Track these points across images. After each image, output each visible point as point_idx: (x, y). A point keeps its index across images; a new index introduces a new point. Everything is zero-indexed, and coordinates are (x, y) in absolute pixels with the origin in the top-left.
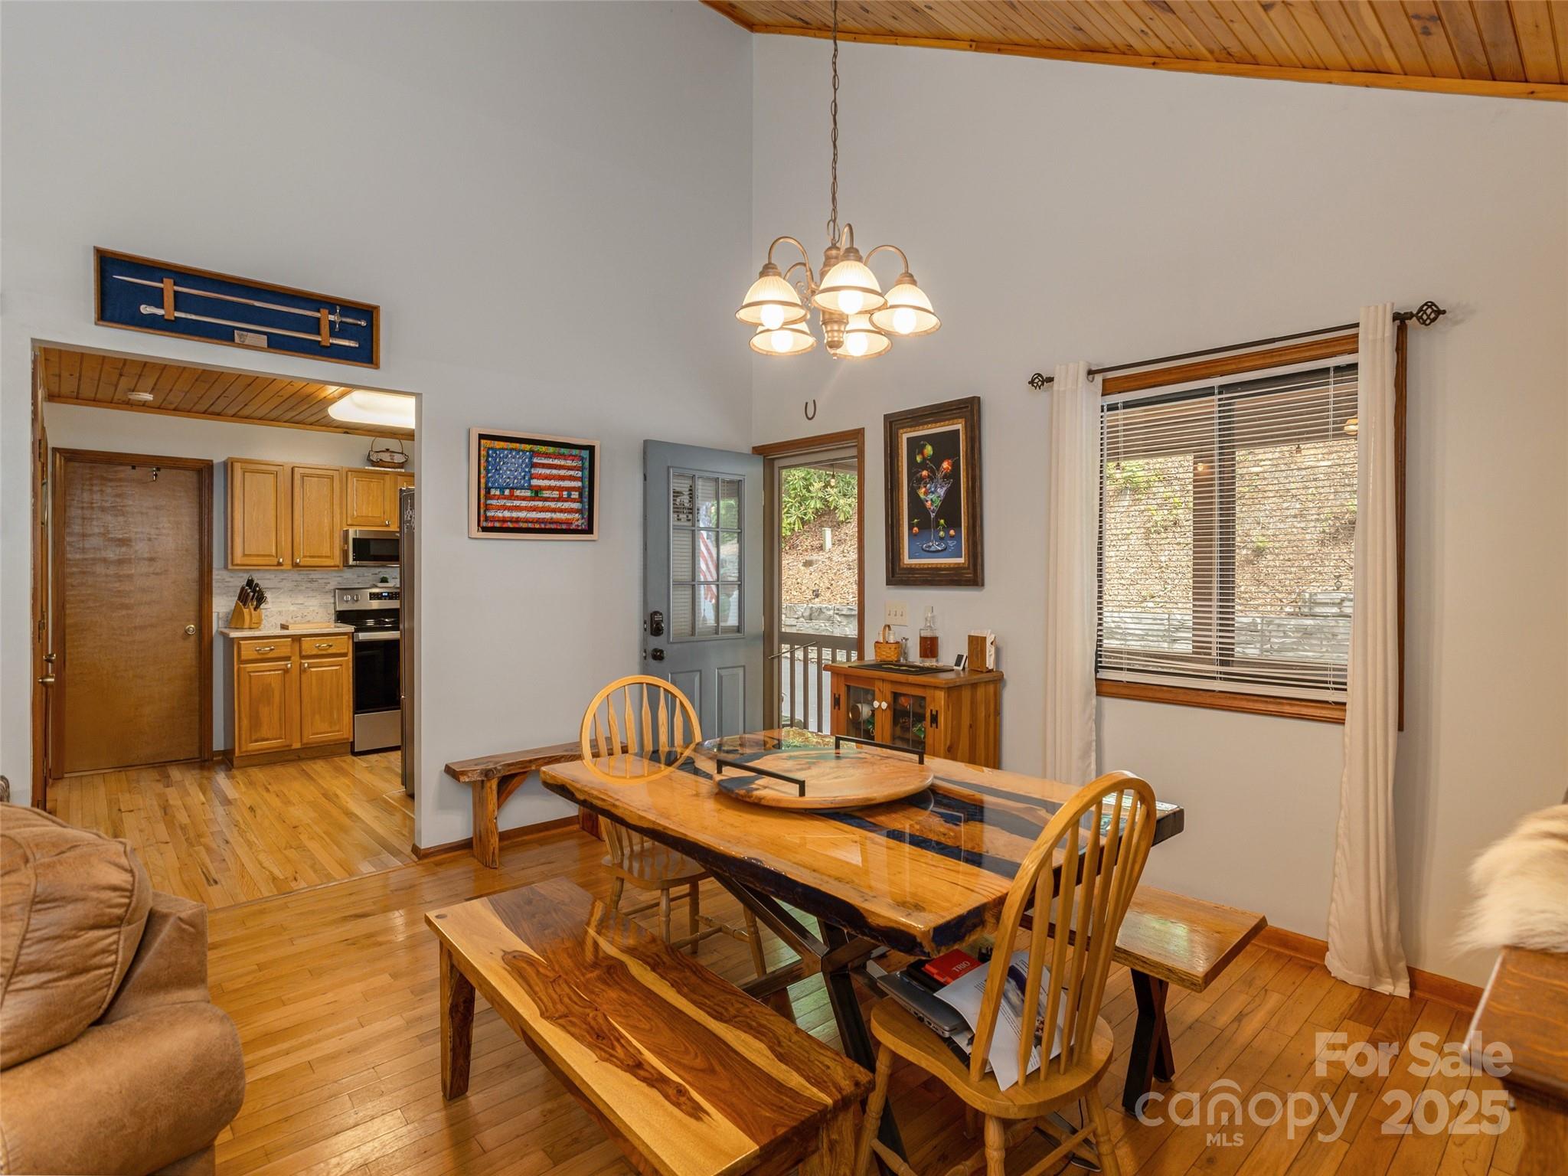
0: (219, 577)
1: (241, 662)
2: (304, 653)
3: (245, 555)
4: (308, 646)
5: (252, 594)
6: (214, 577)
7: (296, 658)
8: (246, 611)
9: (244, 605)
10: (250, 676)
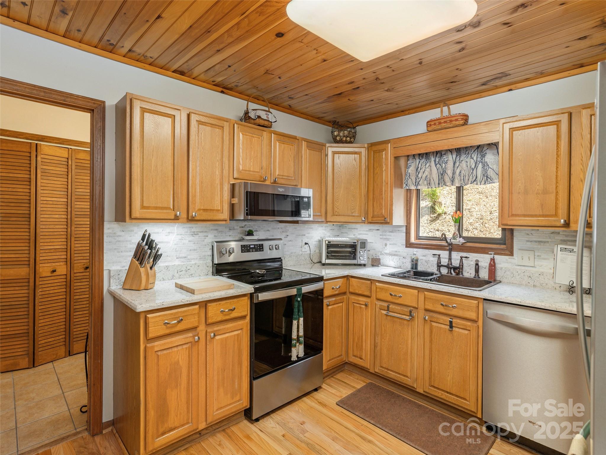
0: (110, 231)
1: (149, 340)
2: (210, 321)
3: (143, 207)
4: (214, 311)
5: (149, 251)
6: (106, 231)
7: (202, 328)
8: (142, 270)
9: (141, 263)
10: (158, 356)
